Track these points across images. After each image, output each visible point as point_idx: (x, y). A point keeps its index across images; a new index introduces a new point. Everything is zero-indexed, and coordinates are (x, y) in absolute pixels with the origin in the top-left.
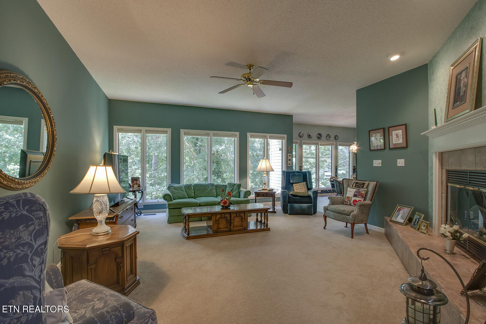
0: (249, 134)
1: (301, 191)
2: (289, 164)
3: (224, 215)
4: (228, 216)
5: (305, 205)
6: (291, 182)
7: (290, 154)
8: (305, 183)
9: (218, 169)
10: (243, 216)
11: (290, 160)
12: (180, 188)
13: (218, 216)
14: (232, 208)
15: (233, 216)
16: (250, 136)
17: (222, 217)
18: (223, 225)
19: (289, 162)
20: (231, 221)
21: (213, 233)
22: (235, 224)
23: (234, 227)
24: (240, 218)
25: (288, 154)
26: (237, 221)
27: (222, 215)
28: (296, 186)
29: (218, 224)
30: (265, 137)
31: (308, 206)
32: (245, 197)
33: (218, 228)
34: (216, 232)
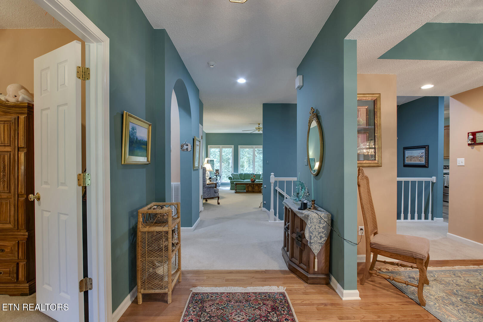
10: (259, 186)
12: (237, 175)
13: (248, 185)
18: (250, 189)
20: (254, 187)
23: (255, 190)
26: (256, 188)
27: (251, 185)
29: (248, 188)
33: (248, 191)
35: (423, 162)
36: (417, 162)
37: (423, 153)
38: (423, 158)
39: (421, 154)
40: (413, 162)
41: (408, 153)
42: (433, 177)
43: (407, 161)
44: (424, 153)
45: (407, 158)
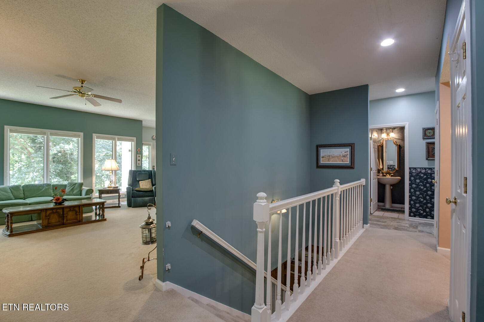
0: (95, 135)
1: (146, 187)
2: (139, 164)
3: (55, 210)
4: (60, 211)
5: (147, 199)
6: (137, 179)
7: (139, 155)
8: (150, 180)
9: (66, 169)
10: (78, 210)
11: (139, 160)
12: (3, 189)
14: (66, 204)
15: (66, 211)
16: (96, 137)
17: (53, 213)
18: (54, 219)
19: (138, 162)
20: (63, 215)
21: (43, 228)
22: (69, 217)
23: (67, 221)
24: (74, 212)
25: (138, 155)
26: (70, 215)
27: (54, 210)
28: (142, 183)
29: (49, 219)
30: (113, 139)
31: (150, 199)
32: (86, 194)
33: (49, 223)
34: (47, 227)
35: (347, 162)
36: (339, 162)
37: (347, 152)
38: (348, 158)
39: (344, 153)
40: (332, 162)
41: (323, 152)
42: (362, 179)
43: (323, 161)
44: (349, 152)
45: (322, 157)
